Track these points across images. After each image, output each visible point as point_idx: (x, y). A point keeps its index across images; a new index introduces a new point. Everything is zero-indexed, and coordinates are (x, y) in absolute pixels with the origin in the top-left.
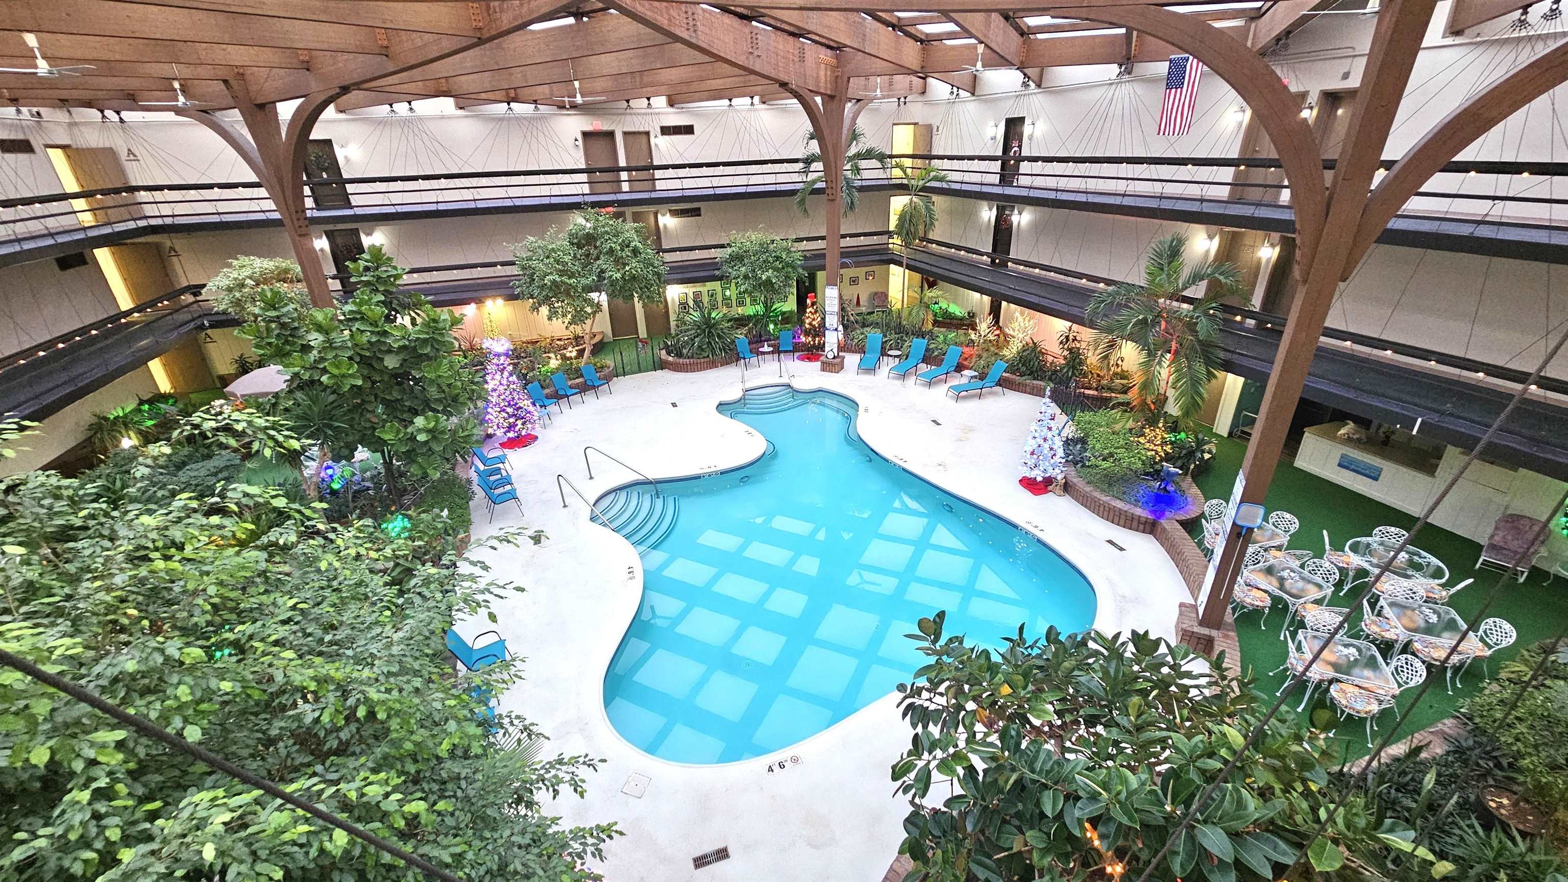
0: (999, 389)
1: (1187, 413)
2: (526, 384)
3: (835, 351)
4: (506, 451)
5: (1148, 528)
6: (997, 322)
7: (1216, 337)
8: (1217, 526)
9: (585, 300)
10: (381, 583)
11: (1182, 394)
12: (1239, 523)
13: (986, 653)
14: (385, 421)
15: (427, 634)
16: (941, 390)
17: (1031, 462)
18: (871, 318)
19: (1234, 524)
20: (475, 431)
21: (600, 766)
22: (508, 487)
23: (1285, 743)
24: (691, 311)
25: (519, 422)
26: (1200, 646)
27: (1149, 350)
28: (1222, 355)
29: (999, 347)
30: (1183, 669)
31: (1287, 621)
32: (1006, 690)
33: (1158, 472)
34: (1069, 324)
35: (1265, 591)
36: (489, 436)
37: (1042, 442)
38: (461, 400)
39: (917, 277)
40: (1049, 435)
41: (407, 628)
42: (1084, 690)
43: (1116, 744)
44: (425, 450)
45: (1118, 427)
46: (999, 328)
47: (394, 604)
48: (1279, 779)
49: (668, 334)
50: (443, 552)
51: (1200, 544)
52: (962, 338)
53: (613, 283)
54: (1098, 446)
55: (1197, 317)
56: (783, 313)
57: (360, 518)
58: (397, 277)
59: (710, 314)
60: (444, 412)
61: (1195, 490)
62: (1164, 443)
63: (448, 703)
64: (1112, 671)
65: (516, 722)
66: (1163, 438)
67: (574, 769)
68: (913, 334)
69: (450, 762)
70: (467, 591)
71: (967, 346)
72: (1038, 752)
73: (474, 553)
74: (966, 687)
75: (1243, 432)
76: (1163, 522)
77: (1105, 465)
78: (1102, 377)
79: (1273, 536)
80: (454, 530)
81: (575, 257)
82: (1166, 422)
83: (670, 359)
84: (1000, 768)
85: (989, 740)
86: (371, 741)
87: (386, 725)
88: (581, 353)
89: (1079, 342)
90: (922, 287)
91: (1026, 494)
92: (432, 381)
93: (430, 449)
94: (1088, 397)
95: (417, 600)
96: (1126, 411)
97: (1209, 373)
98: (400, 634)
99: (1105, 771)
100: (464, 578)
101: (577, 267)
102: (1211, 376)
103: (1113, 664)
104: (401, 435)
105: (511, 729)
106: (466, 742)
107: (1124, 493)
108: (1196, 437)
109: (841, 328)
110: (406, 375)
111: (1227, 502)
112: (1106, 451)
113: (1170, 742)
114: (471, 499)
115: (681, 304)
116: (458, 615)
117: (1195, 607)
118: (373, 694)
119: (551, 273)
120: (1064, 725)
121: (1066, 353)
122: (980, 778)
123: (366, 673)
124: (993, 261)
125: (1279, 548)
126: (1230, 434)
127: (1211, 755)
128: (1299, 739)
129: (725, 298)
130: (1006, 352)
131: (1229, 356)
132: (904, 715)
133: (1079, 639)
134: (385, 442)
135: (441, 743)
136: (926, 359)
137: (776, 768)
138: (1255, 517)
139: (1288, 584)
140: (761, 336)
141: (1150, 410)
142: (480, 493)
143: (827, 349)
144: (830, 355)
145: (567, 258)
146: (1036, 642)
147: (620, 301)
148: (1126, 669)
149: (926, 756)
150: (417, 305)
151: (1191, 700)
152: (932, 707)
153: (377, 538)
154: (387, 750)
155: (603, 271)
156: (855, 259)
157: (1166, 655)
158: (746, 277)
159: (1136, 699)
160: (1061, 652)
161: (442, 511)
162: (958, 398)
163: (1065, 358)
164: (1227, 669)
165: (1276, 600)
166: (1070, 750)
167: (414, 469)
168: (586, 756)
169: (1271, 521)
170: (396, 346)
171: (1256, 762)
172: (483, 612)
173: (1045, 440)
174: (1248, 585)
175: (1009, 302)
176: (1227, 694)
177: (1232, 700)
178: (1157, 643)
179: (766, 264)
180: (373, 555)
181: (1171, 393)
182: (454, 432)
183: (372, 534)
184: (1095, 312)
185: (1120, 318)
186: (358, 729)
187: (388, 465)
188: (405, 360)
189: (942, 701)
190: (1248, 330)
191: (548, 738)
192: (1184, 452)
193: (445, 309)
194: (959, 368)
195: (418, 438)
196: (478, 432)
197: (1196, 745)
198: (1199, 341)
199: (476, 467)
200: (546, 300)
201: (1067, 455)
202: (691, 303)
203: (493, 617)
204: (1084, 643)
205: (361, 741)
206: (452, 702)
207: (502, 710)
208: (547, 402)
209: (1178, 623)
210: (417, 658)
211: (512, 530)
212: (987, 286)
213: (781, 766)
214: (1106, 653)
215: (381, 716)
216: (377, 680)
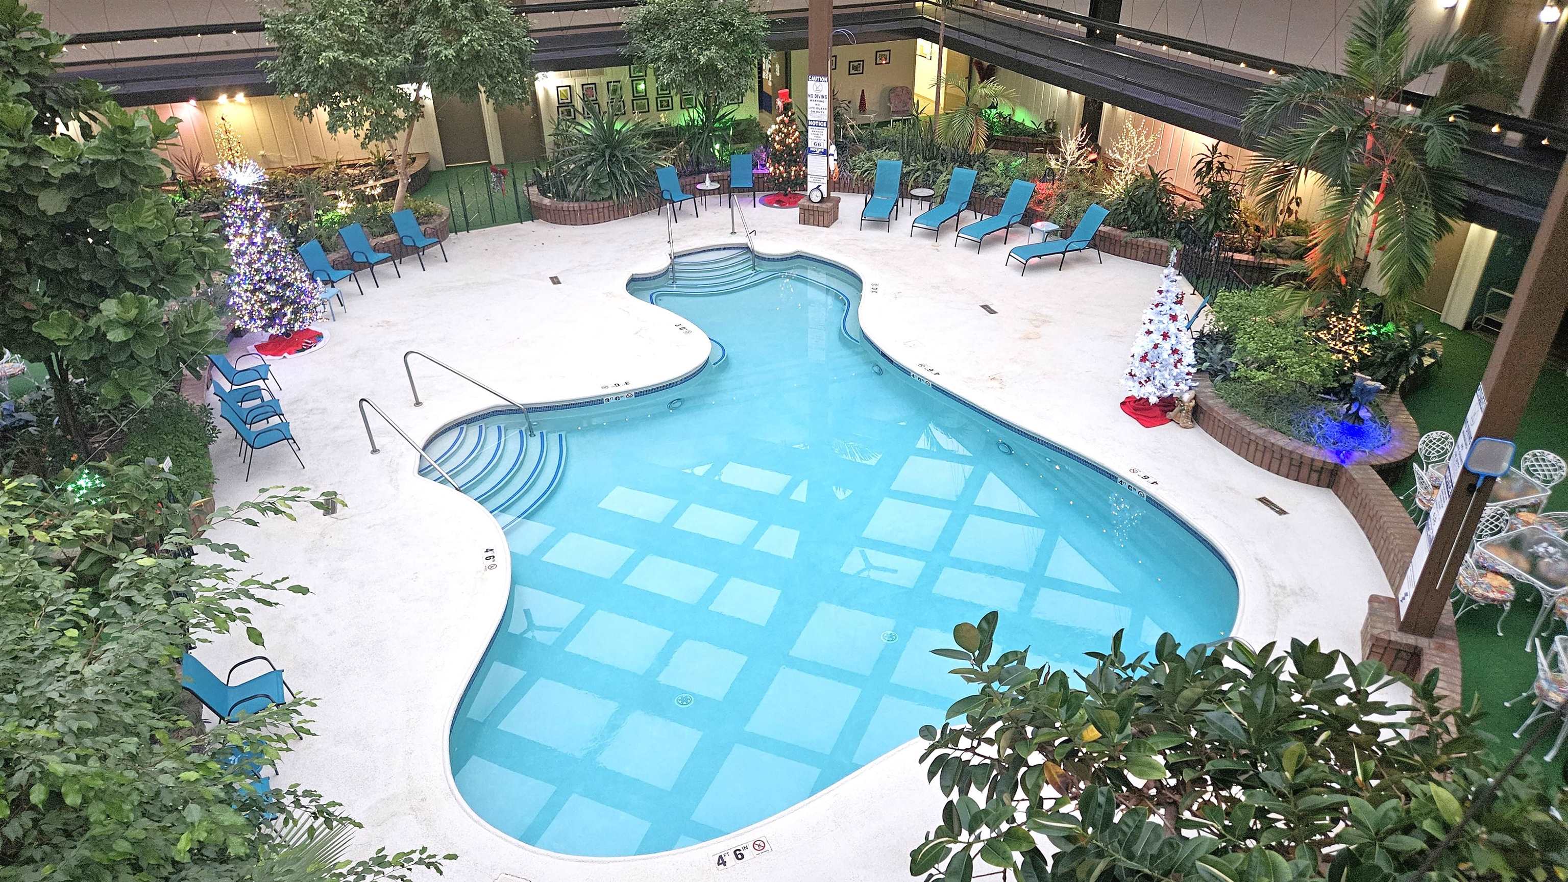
0: (1093, 253)
1: (1400, 291)
2: (296, 245)
3: (824, 188)
4: (268, 359)
5: (1325, 477)
6: (1094, 139)
7: (1458, 165)
8: (1437, 474)
9: (393, 97)
10: (58, 584)
11: (1393, 260)
12: (1474, 469)
13: (1061, 677)
14: (47, 308)
15: (144, 665)
16: (998, 254)
17: (1142, 371)
18: (883, 133)
19: (1465, 471)
20: (210, 325)
21: (446, 865)
22: (275, 420)
23: (1523, 810)
24: (580, 119)
25: (288, 310)
26: (1400, 663)
27: (1343, 184)
28: (1464, 192)
29: (1094, 182)
30: (1371, 699)
31: (1540, 620)
32: (1092, 733)
33: (1346, 388)
34: (1215, 141)
35: (1508, 577)
36: (237, 333)
37: (1160, 340)
38: (181, 271)
39: (963, 59)
40: (1172, 328)
41: (106, 657)
42: (1213, 733)
43: (1261, 813)
44: (123, 357)
45: (1284, 315)
46: (1098, 149)
47: (86, 617)
48: (1510, 863)
49: (540, 157)
50: (165, 530)
51: (1408, 502)
52: (1035, 168)
53: (441, 65)
54: (1251, 346)
55: (1428, 129)
56: (737, 124)
57: (15, 474)
58: (50, 50)
59: (611, 125)
60: (153, 290)
61: (1405, 417)
62: (1359, 340)
63: (184, 776)
64: (1259, 703)
65: (305, 801)
66: (1358, 331)
67: (404, 872)
68: (953, 160)
69: (196, 868)
70: (211, 594)
71: (1043, 181)
72: (1139, 827)
73: (218, 532)
74: (1029, 730)
75: (1488, 321)
76: (1348, 466)
77: (1261, 376)
78: (1264, 233)
79: (1528, 488)
80: (184, 493)
81: (371, 18)
82: (1364, 306)
83: (547, 201)
84: (1080, 852)
85: (1063, 810)
86: (59, 839)
87: (83, 814)
88: (390, 190)
89: (1229, 172)
90: (970, 78)
91: (1132, 425)
92: (128, 239)
93: (132, 356)
94: (1238, 265)
95: (123, 610)
96: (1299, 288)
97: (1440, 221)
98: (97, 667)
99: (1242, 855)
100: (205, 573)
101: (376, 37)
102: (1442, 228)
103: (1261, 692)
104: (77, 333)
105: (297, 813)
106: (219, 836)
107: (1290, 423)
108: (1413, 329)
109: (833, 149)
110: (80, 227)
111: (1456, 435)
112: (1264, 355)
113: (1346, 810)
114: (211, 440)
115: (561, 105)
116: (196, 634)
117: (1394, 603)
118: (56, 765)
119: (330, 47)
120: (1179, 788)
121: (1206, 191)
122: (1049, 869)
123: (42, 731)
124: (1091, 32)
125: (1533, 508)
126: (1468, 325)
127: (1408, 829)
128: (1544, 803)
129: (637, 97)
130: (1107, 190)
131: (1475, 195)
132: (931, 775)
133: (1209, 652)
134: (51, 344)
135: (178, 840)
136: (974, 204)
137: (730, 859)
138: (1499, 461)
139: (1543, 565)
140: (698, 164)
141: (1339, 285)
142: (226, 431)
143: (811, 186)
144: (816, 197)
145: (356, 20)
146: (1141, 658)
147: (455, 98)
148: (1280, 700)
149: (964, 836)
150: (89, 103)
151: (1381, 746)
152: (976, 761)
153: (50, 509)
154: (87, 853)
155: (421, 45)
156: (858, 28)
157: (1345, 677)
158: (672, 59)
159: (1295, 747)
160: (1179, 672)
161: (161, 460)
162: (1025, 268)
163: (1204, 199)
164: (1440, 698)
165: (1523, 590)
166: (1189, 825)
167: (107, 390)
168: (424, 850)
169: (1523, 465)
170: (57, 174)
171: (1475, 839)
172: (238, 628)
173: (1165, 336)
174: (1481, 567)
175: (1115, 103)
176: (1438, 736)
177: (1446, 745)
178: (1331, 659)
179: (705, 38)
180: (40, 535)
181: (1375, 257)
182: (173, 326)
183: (39, 500)
184: (1256, 121)
185: (1298, 131)
186: (35, 822)
187: (59, 382)
188: (75, 200)
189: (991, 751)
190: (1509, 151)
191: (360, 826)
192: (1390, 355)
193: (142, 109)
194: (1028, 218)
195: (110, 337)
196: (217, 326)
197: (1386, 814)
198: (1427, 169)
199: (218, 386)
200: (323, 96)
201: (1200, 361)
202: (579, 104)
203: (255, 636)
204: (1216, 661)
205: (43, 839)
206: (193, 775)
207: (281, 783)
208: (335, 275)
209: (1366, 626)
210: (128, 706)
211: (282, 493)
212: (1079, 75)
213: (739, 855)
214: (1247, 672)
215: (73, 799)
216: (61, 742)
